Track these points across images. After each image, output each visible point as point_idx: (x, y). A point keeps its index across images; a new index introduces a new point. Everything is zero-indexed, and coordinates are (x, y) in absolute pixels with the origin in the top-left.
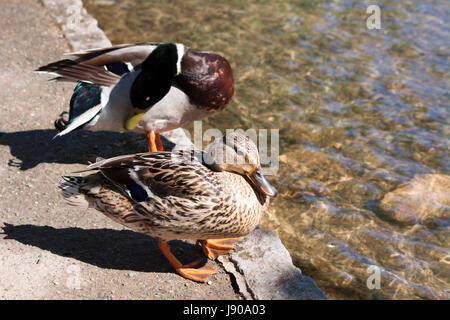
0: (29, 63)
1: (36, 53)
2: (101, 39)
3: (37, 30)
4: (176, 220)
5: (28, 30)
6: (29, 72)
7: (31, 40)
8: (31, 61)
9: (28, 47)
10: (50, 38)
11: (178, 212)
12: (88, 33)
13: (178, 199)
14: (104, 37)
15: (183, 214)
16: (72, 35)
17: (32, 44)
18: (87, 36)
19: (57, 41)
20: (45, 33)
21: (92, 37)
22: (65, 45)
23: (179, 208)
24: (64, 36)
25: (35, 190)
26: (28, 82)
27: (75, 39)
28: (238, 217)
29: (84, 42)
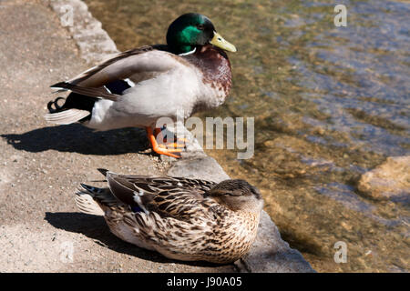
0: (40, 62)
1: (47, 52)
2: (105, 39)
3: (48, 32)
4: (175, 240)
5: (39, 33)
6: (41, 70)
7: (42, 40)
8: (43, 60)
9: (40, 48)
10: (59, 39)
11: (176, 233)
12: (94, 34)
13: (177, 221)
14: (107, 37)
15: (180, 235)
16: (79, 36)
17: (44, 45)
18: (92, 37)
19: (65, 41)
20: (55, 34)
21: (97, 38)
22: (73, 45)
23: (178, 230)
24: (72, 37)
25: (49, 176)
26: (41, 78)
27: (82, 40)
28: (232, 248)
29: (91, 42)
